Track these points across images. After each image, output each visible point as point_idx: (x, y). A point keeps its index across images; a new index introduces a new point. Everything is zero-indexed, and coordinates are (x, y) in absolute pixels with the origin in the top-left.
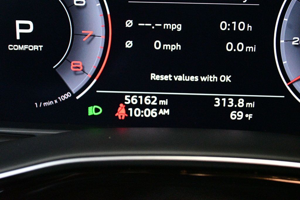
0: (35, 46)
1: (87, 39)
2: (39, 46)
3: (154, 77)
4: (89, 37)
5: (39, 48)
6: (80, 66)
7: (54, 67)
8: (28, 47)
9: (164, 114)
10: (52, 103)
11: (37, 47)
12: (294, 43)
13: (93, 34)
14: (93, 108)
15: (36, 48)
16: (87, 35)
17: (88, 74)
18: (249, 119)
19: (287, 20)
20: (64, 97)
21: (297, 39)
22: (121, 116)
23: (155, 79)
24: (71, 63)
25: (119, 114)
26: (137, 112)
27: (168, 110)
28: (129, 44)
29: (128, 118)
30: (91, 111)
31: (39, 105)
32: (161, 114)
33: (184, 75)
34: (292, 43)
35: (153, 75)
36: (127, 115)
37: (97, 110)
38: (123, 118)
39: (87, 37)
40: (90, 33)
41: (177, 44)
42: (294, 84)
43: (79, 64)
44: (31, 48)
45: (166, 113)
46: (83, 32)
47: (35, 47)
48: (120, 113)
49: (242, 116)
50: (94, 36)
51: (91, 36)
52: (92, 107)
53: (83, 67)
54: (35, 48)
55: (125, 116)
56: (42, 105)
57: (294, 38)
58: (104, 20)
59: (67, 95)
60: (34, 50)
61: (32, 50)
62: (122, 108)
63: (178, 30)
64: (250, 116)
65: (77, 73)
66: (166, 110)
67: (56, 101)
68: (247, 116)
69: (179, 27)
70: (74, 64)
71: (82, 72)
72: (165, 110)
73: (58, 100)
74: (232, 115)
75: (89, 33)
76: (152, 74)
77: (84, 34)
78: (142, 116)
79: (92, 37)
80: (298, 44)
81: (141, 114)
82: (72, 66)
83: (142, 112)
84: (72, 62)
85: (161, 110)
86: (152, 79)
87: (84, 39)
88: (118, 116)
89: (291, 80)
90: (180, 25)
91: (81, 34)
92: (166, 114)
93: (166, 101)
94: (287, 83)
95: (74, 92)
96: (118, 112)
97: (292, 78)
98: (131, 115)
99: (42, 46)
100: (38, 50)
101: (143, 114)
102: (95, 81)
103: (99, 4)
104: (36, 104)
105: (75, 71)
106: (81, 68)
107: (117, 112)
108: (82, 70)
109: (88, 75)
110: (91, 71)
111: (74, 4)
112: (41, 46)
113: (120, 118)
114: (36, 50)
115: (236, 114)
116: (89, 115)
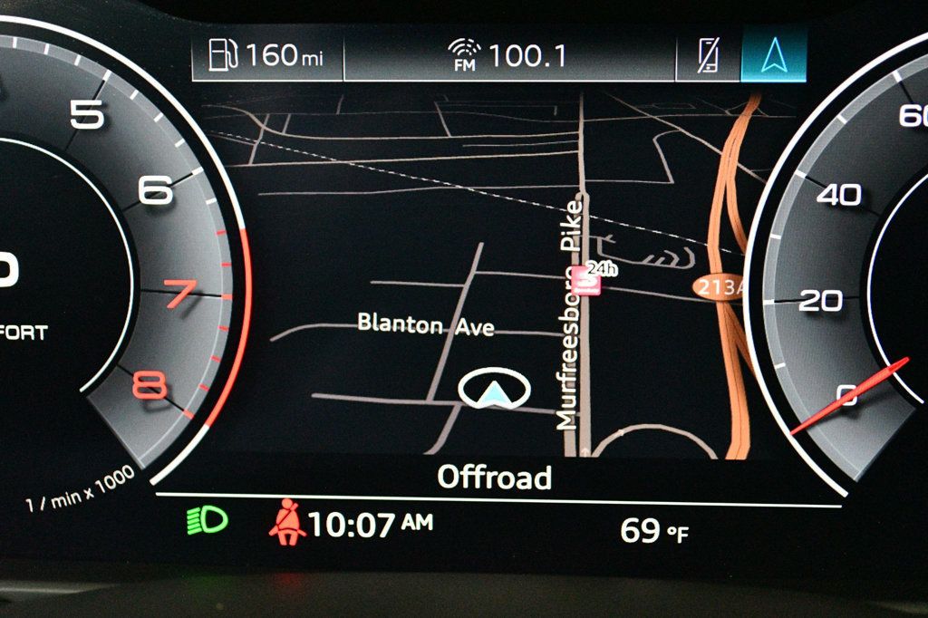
0: (23, 327)
1: (178, 305)
2: (37, 327)
4: (185, 297)
5: (37, 332)
6: (160, 384)
7: (82, 390)
8: (4, 330)
9: (418, 528)
10: (76, 497)
11: (29, 330)
12: (803, 307)
13: (197, 289)
14: (200, 513)
15: (27, 333)
16: (178, 293)
17: (183, 410)
18: (680, 541)
19: (779, 237)
20: (115, 480)
21: (813, 296)
22: (288, 537)
24: (133, 375)
25: (280, 530)
26: (336, 521)
27: (430, 517)
29: (307, 541)
31: (37, 504)
32: (409, 528)
34: (797, 307)
37: (213, 519)
38: (293, 542)
39: (180, 297)
40: (190, 285)
42: (812, 433)
43: (157, 379)
44: (13, 332)
45: (424, 524)
46: (166, 282)
47: (25, 330)
48: (282, 526)
49: (657, 532)
50: (201, 294)
51: (190, 294)
52: (197, 509)
53: (169, 387)
54: (24, 333)
55: (300, 536)
56: (48, 503)
57: (804, 293)
58: (228, 247)
59: (123, 474)
60: (23, 338)
61: (16, 337)
62: (290, 511)
64: (680, 533)
65: (153, 405)
66: (424, 518)
67: (89, 494)
68: (671, 531)
70: (140, 379)
71: (166, 403)
72: (419, 516)
73: (96, 490)
74: (624, 529)
75: (184, 287)
77: (171, 290)
78: (351, 534)
79: (195, 296)
80: (816, 309)
81: (349, 528)
82: (137, 384)
83: (351, 522)
84: (137, 375)
85: (408, 516)
87: (171, 306)
88: (276, 536)
89: (801, 421)
91: (162, 289)
92: (424, 528)
94: (791, 428)
95: (143, 466)
96: (278, 525)
97: (804, 413)
98: (317, 533)
99: (46, 327)
100: (33, 338)
101: (354, 528)
102: (205, 429)
103: (214, 200)
104: (29, 501)
105: (147, 401)
106: (164, 392)
107: (273, 523)
108: (165, 398)
109: (183, 413)
110: (192, 399)
111: (140, 202)
112: (42, 328)
113: (283, 542)
114: (28, 337)
115: (638, 525)
116: (190, 533)
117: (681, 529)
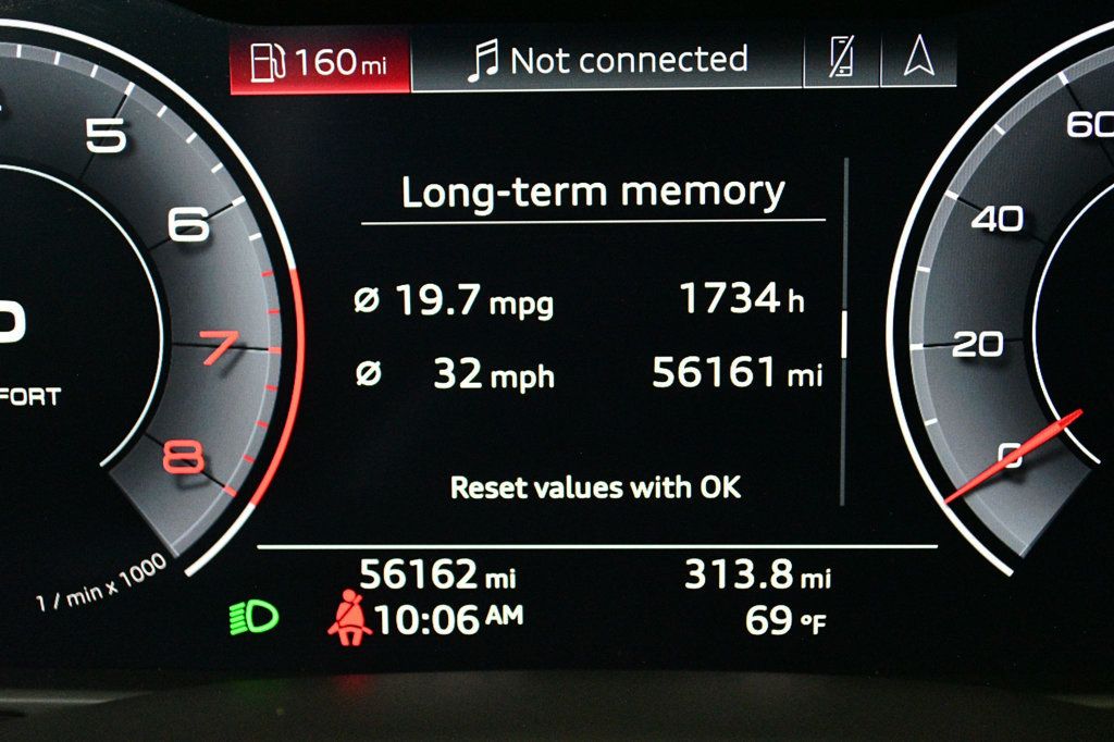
0: (32, 390)
1: (218, 359)
2: (48, 390)
3: (462, 489)
4: (225, 352)
5: (48, 396)
6: (196, 456)
7: (102, 464)
8: (9, 394)
9: (506, 622)
10: (96, 593)
11: (39, 394)
12: (957, 352)
13: (240, 342)
14: (245, 609)
15: (37, 397)
16: (217, 347)
17: (223, 486)
18: (816, 632)
19: (927, 270)
20: (142, 571)
21: (969, 339)
22: (350, 636)
23: (466, 496)
24: (163, 446)
25: (340, 627)
26: (407, 616)
27: (519, 609)
28: (369, 373)
30: (240, 619)
31: (49, 602)
32: (494, 622)
33: (569, 478)
34: (951, 350)
35: (459, 483)
36: (369, 632)
37: (260, 616)
38: (356, 641)
39: (219, 351)
40: (231, 337)
41: (541, 367)
42: (969, 501)
43: (192, 450)
44: (19, 397)
45: (513, 618)
46: (203, 334)
47: (34, 394)
48: (343, 623)
49: (788, 621)
50: (243, 347)
51: (231, 347)
52: (242, 605)
53: (206, 458)
54: (32, 398)
55: (364, 634)
56: (63, 601)
57: (958, 335)
58: (275, 291)
59: (153, 564)
60: (31, 403)
61: (23, 403)
62: (352, 604)
63: (541, 318)
64: (816, 622)
65: (189, 481)
66: (513, 609)
67: (112, 588)
68: (806, 620)
69: (545, 306)
70: (173, 450)
71: (204, 477)
72: (506, 608)
73: (120, 583)
74: (750, 618)
75: (224, 339)
76: (455, 479)
77: (208, 343)
78: (426, 631)
79: (236, 350)
80: (973, 354)
81: (423, 624)
82: (168, 456)
83: (425, 617)
84: (168, 445)
85: (494, 609)
86: (454, 496)
87: (208, 361)
88: (337, 635)
89: (957, 487)
90: (550, 300)
91: (199, 342)
92: (513, 622)
93: (508, 574)
94: (945, 495)
95: (177, 554)
96: (338, 622)
97: (960, 477)
98: (385, 630)
99: (59, 390)
100: (43, 403)
101: (429, 624)
102: (250, 508)
103: (259, 235)
104: (40, 598)
105: (180, 476)
106: (201, 465)
108: (203, 472)
109: (224, 490)
110: (234, 474)
111: (169, 239)
112: (54, 391)
113: (345, 641)
114: (37, 402)
115: (766, 614)
116: (233, 633)
117: (817, 617)
